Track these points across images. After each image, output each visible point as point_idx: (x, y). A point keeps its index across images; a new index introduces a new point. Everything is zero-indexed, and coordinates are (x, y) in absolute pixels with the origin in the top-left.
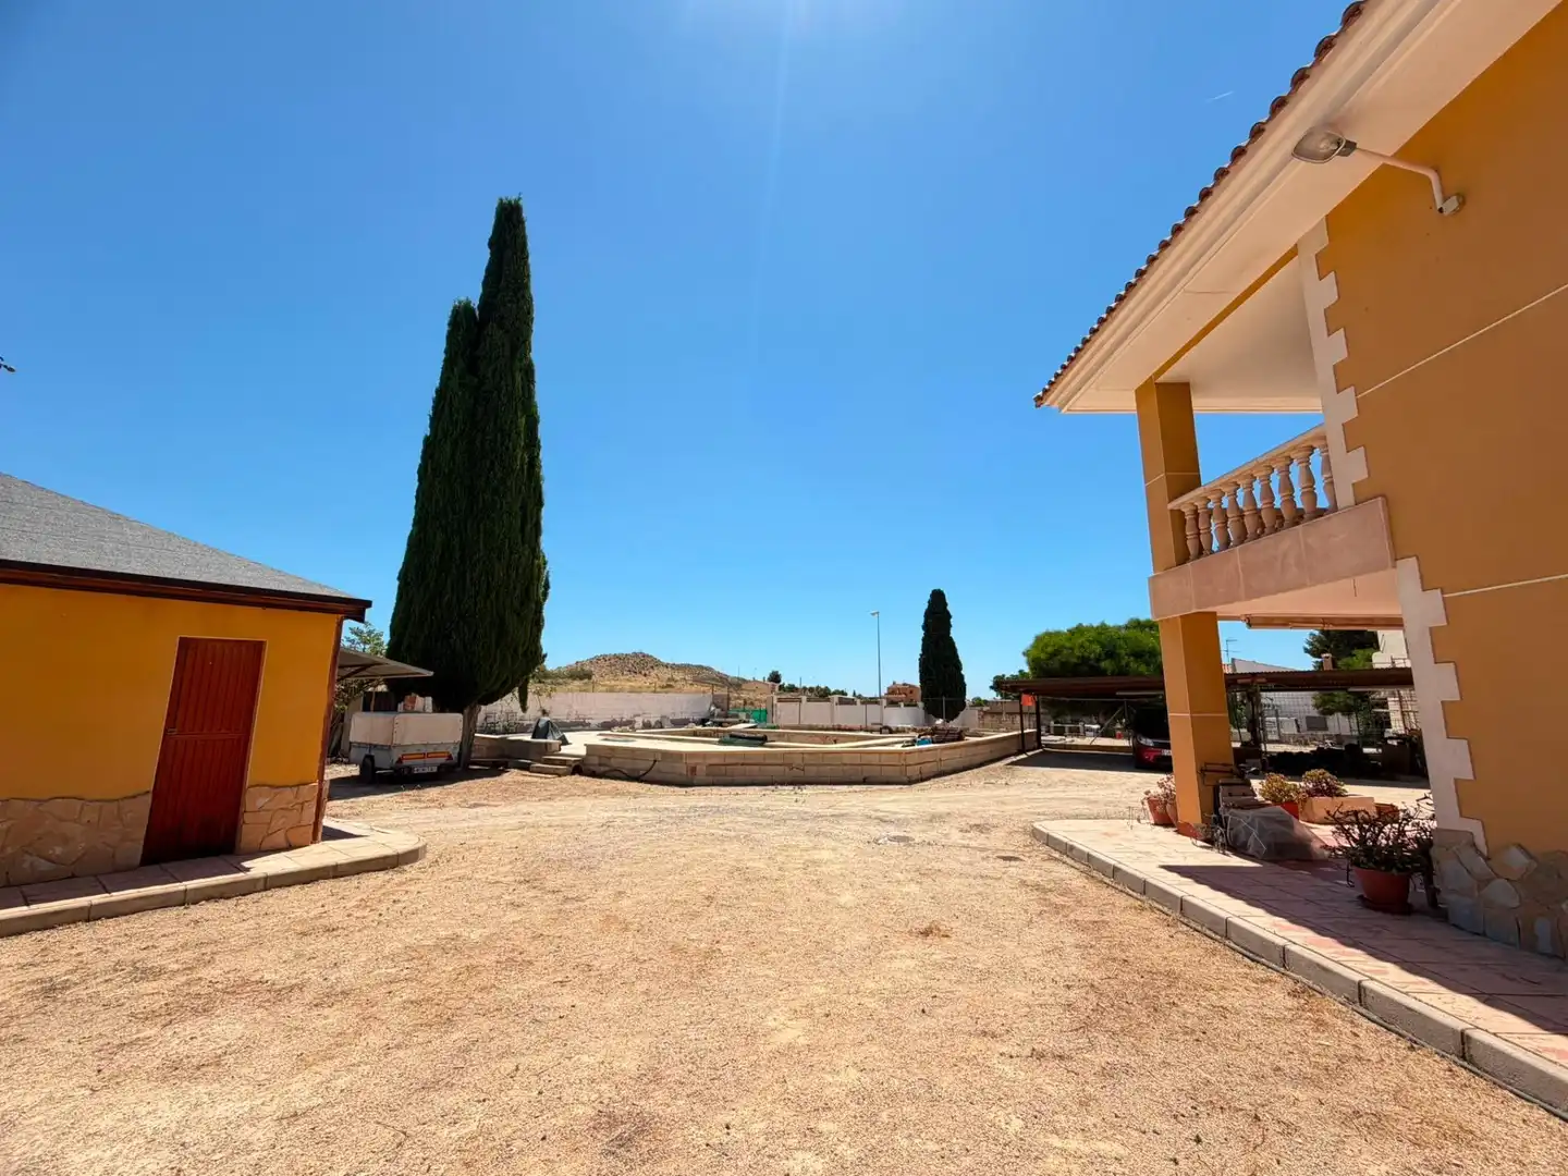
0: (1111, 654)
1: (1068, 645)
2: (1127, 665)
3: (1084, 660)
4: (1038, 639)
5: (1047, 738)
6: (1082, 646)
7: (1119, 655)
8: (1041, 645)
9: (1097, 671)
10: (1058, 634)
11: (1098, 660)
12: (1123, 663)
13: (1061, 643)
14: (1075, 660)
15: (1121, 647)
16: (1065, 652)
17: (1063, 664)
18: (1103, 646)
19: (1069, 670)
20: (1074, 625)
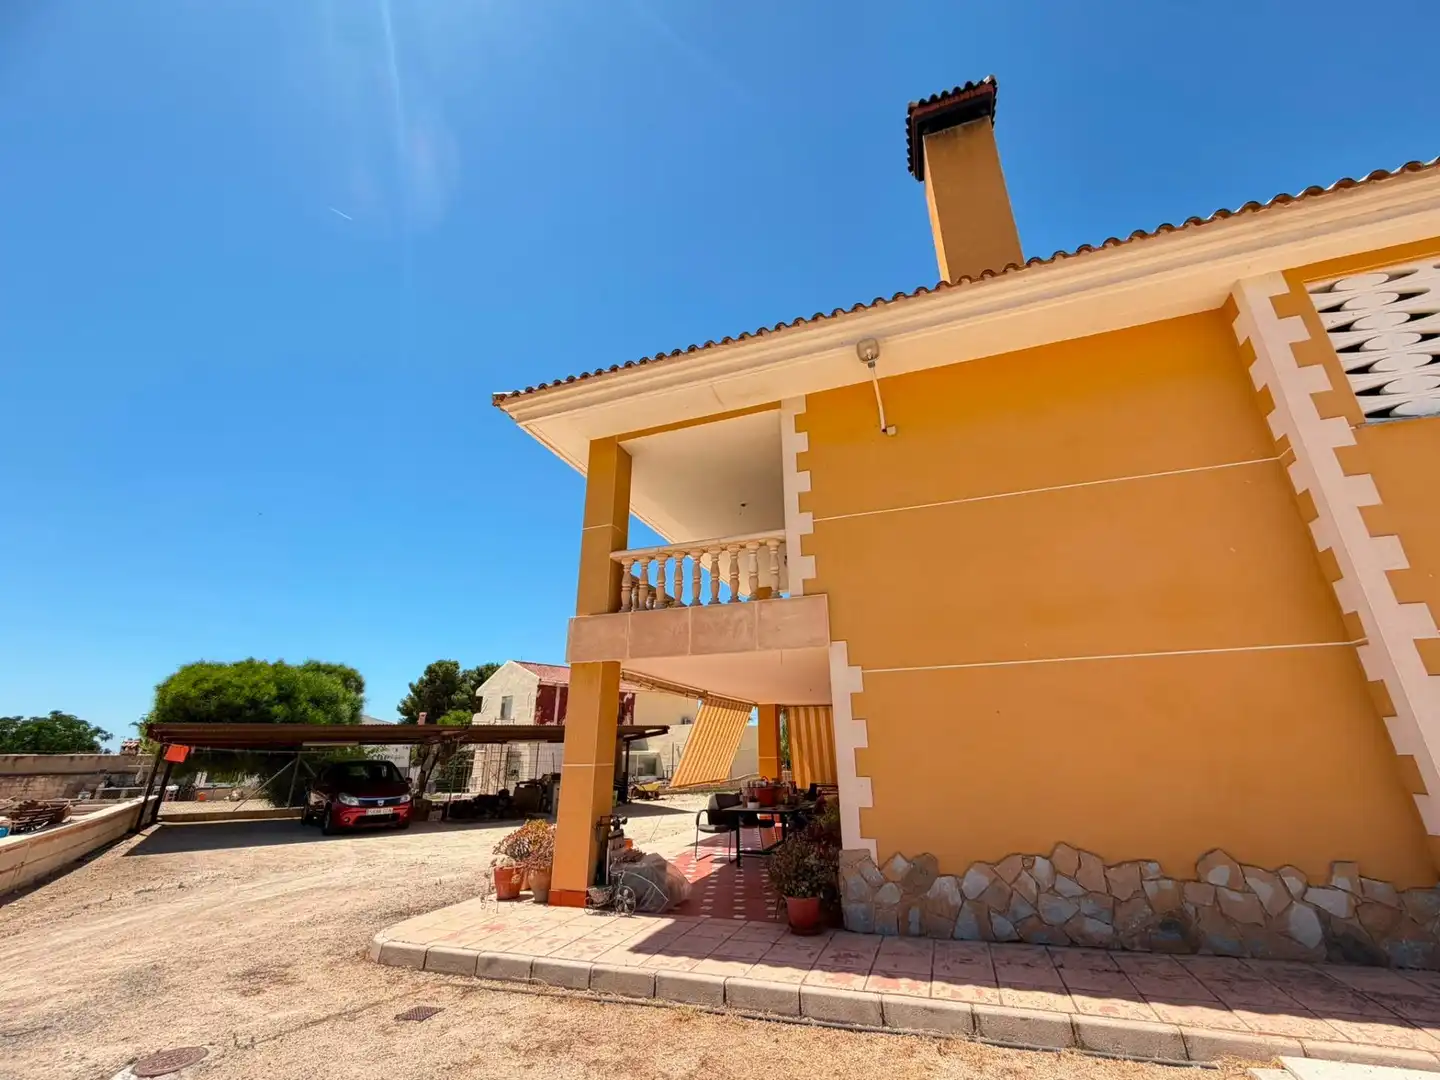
0: (286, 696)
1: (235, 681)
2: (305, 710)
3: (253, 703)
4: (188, 670)
5: (167, 808)
6: (255, 685)
7: (296, 699)
8: (194, 678)
9: (265, 717)
10: (220, 667)
11: (269, 704)
12: (300, 709)
13: (228, 679)
14: (240, 701)
15: (301, 692)
16: (231, 691)
17: (222, 706)
18: (280, 688)
19: (230, 713)
20: (242, 657)
